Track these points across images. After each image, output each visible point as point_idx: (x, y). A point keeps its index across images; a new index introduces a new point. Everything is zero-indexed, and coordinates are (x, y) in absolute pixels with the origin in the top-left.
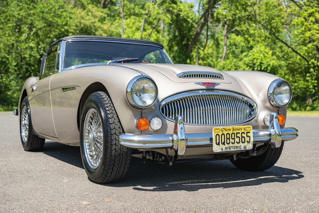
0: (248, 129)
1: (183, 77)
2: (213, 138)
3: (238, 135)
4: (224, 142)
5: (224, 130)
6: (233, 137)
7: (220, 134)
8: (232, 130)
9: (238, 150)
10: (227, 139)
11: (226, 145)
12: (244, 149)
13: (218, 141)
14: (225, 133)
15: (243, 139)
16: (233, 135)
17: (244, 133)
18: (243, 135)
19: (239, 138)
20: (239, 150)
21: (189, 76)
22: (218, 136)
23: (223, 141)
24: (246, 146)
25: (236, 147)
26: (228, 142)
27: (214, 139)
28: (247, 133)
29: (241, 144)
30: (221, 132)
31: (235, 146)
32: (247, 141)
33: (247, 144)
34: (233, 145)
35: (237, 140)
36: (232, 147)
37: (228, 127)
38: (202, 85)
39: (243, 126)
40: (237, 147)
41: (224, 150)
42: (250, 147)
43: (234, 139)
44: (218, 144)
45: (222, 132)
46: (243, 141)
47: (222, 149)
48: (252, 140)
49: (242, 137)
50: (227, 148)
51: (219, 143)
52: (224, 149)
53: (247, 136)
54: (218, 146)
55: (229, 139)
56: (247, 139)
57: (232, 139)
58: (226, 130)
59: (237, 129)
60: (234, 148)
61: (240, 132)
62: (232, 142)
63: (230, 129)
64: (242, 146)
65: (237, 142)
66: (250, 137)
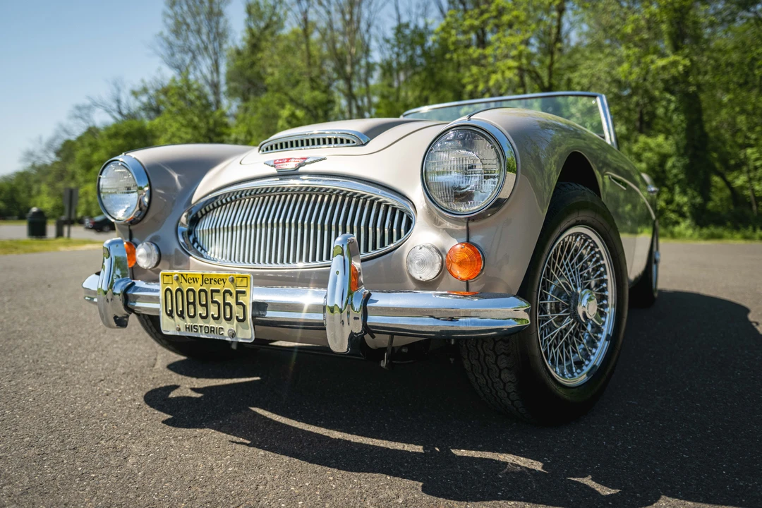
0: (241, 284)
2: (160, 298)
3: (215, 297)
4: (182, 312)
5: (183, 280)
6: (203, 301)
7: (174, 288)
8: (200, 281)
9: (216, 338)
10: (189, 303)
11: (189, 322)
12: (229, 339)
13: (169, 307)
14: (186, 287)
15: (228, 310)
16: (203, 297)
17: (231, 294)
18: (230, 300)
19: (219, 305)
20: (219, 338)
22: (169, 295)
23: (180, 308)
24: (235, 330)
26: (192, 312)
27: (162, 301)
28: (238, 292)
29: (222, 322)
30: (175, 282)
31: (208, 327)
32: (237, 317)
33: (237, 326)
34: (204, 323)
35: (213, 310)
36: (201, 327)
39: (229, 273)
40: (212, 330)
41: (184, 333)
42: (247, 335)
43: (206, 305)
44: (170, 315)
45: (178, 284)
46: (228, 315)
47: (179, 330)
48: (250, 315)
49: (225, 304)
50: (189, 328)
51: (171, 311)
52: (183, 329)
53: (238, 303)
54: (172, 321)
55: (194, 303)
56: (237, 311)
57: (202, 305)
58: (186, 281)
59: (215, 281)
60: (205, 332)
61: (222, 288)
62: (201, 315)
63: (196, 279)
64: (226, 331)
65: (213, 316)
66: (244, 307)
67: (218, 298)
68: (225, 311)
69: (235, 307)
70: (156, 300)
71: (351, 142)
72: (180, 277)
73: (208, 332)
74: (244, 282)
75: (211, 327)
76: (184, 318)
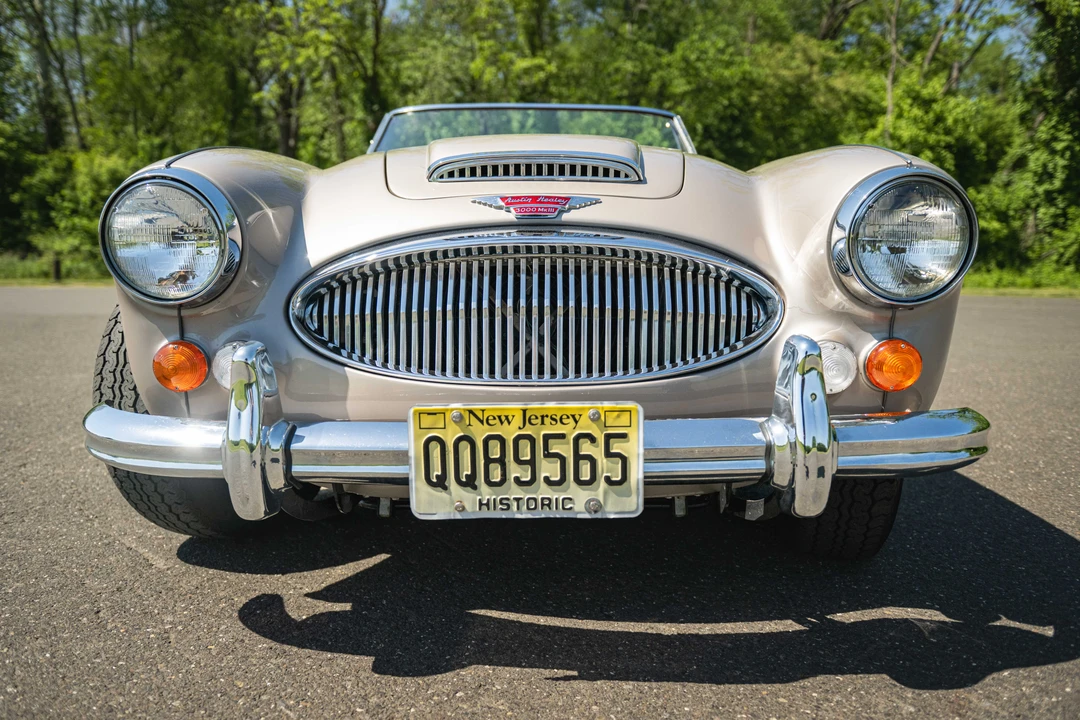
0: (617, 424)
1: (442, 177)
2: (412, 454)
3: (556, 447)
4: (472, 477)
5: (474, 420)
6: (525, 456)
7: (450, 435)
8: (517, 421)
9: (555, 515)
10: (488, 461)
11: (486, 493)
12: (587, 516)
13: (437, 471)
14: (480, 433)
15: (585, 466)
16: (525, 447)
18: (586, 448)
19: (563, 460)
20: (563, 515)
21: (467, 172)
22: (435, 448)
23: (466, 471)
24: (601, 498)
25: (543, 505)
26: (496, 476)
27: (417, 460)
28: (608, 437)
29: (573, 490)
30: (453, 426)
31: (535, 499)
33: (606, 493)
34: (524, 494)
35: (549, 469)
36: (518, 500)
37: (492, 408)
38: (500, 208)
39: (587, 405)
40: (547, 503)
41: (473, 511)
42: (628, 505)
43: (532, 462)
44: (441, 483)
45: (462, 429)
46: (586, 475)
47: (462, 509)
48: (637, 473)
49: (578, 457)
50: (487, 505)
51: (442, 478)
52: (471, 508)
53: (608, 454)
54: (443, 494)
55: (502, 461)
56: (608, 468)
57: (519, 462)
58: (482, 422)
59: (552, 419)
60: (528, 508)
61: (570, 430)
62: (517, 480)
63: (507, 417)
64: (579, 502)
65: (547, 480)
66: (624, 460)
67: (565, 449)
68: (578, 469)
69: (602, 462)
70: (401, 457)
71: (622, 175)
72: (466, 415)
73: (535, 508)
74: (624, 419)
75: (543, 499)
76: (475, 488)
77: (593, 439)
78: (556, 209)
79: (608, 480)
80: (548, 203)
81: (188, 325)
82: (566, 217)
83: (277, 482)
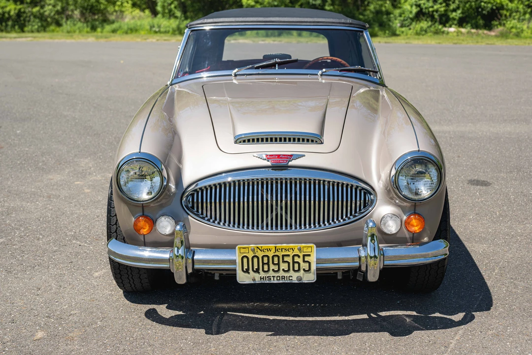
0: (306, 251)
2: (237, 261)
3: (286, 259)
4: (258, 269)
5: (258, 250)
6: (276, 262)
7: (250, 255)
8: (273, 250)
9: (286, 282)
10: (263, 264)
11: (262, 274)
12: (297, 282)
13: (245, 267)
14: (260, 254)
15: (296, 266)
16: (276, 259)
18: (296, 259)
19: (289, 263)
20: (289, 282)
21: (251, 140)
22: (245, 260)
23: (256, 267)
24: (302, 276)
25: (282, 278)
26: (266, 269)
27: (239, 263)
28: (304, 256)
29: (292, 273)
30: (251, 252)
31: (279, 276)
33: (303, 274)
34: (276, 275)
35: (284, 266)
36: (274, 277)
37: (265, 246)
38: (265, 159)
39: (297, 245)
40: (283, 278)
41: (258, 281)
42: (311, 278)
43: (278, 264)
44: (247, 271)
45: (254, 253)
46: (296, 268)
47: (254, 280)
49: (294, 262)
50: (263, 278)
51: (248, 269)
52: (258, 279)
53: (304, 261)
54: (247, 274)
55: (268, 264)
56: (304, 266)
57: (274, 264)
58: (261, 251)
59: (285, 250)
60: (277, 279)
61: (291, 253)
62: (273, 270)
63: (270, 249)
64: (294, 277)
65: (283, 270)
66: (310, 263)
67: (289, 259)
68: (294, 266)
69: (302, 264)
70: (234, 262)
72: (256, 249)
73: (280, 279)
74: (309, 250)
75: (282, 276)
76: (259, 273)
77: (299, 256)
78: (287, 161)
79: (304, 270)
80: (284, 158)
81: (145, 209)
82: (290, 163)
83: (190, 271)
